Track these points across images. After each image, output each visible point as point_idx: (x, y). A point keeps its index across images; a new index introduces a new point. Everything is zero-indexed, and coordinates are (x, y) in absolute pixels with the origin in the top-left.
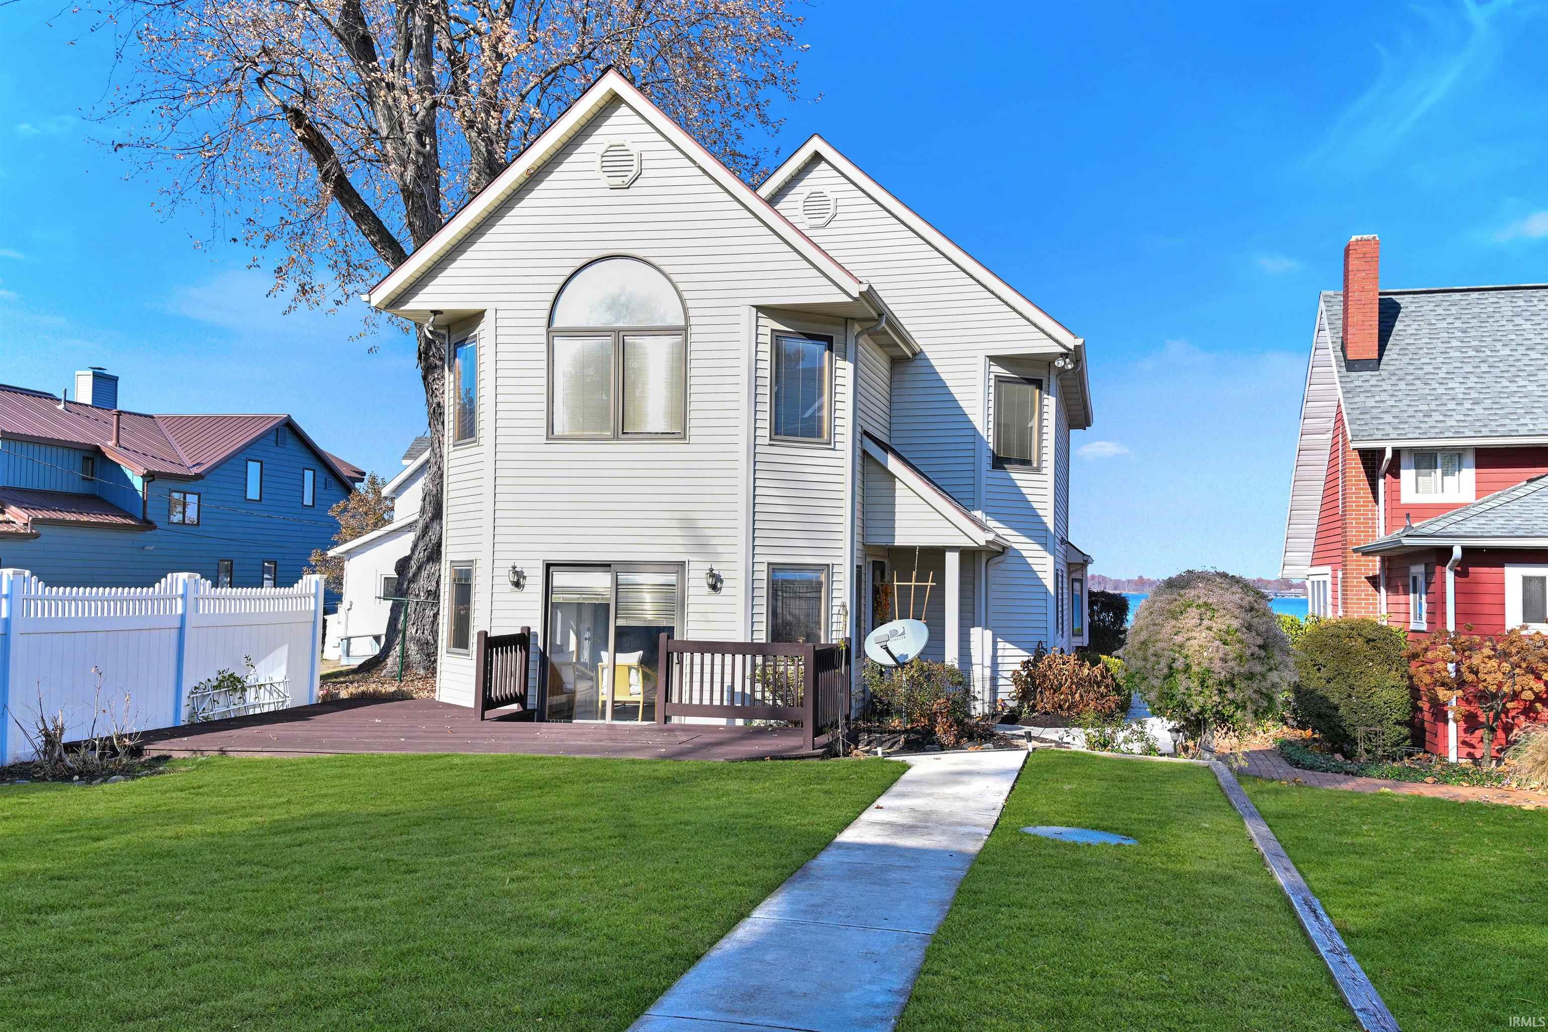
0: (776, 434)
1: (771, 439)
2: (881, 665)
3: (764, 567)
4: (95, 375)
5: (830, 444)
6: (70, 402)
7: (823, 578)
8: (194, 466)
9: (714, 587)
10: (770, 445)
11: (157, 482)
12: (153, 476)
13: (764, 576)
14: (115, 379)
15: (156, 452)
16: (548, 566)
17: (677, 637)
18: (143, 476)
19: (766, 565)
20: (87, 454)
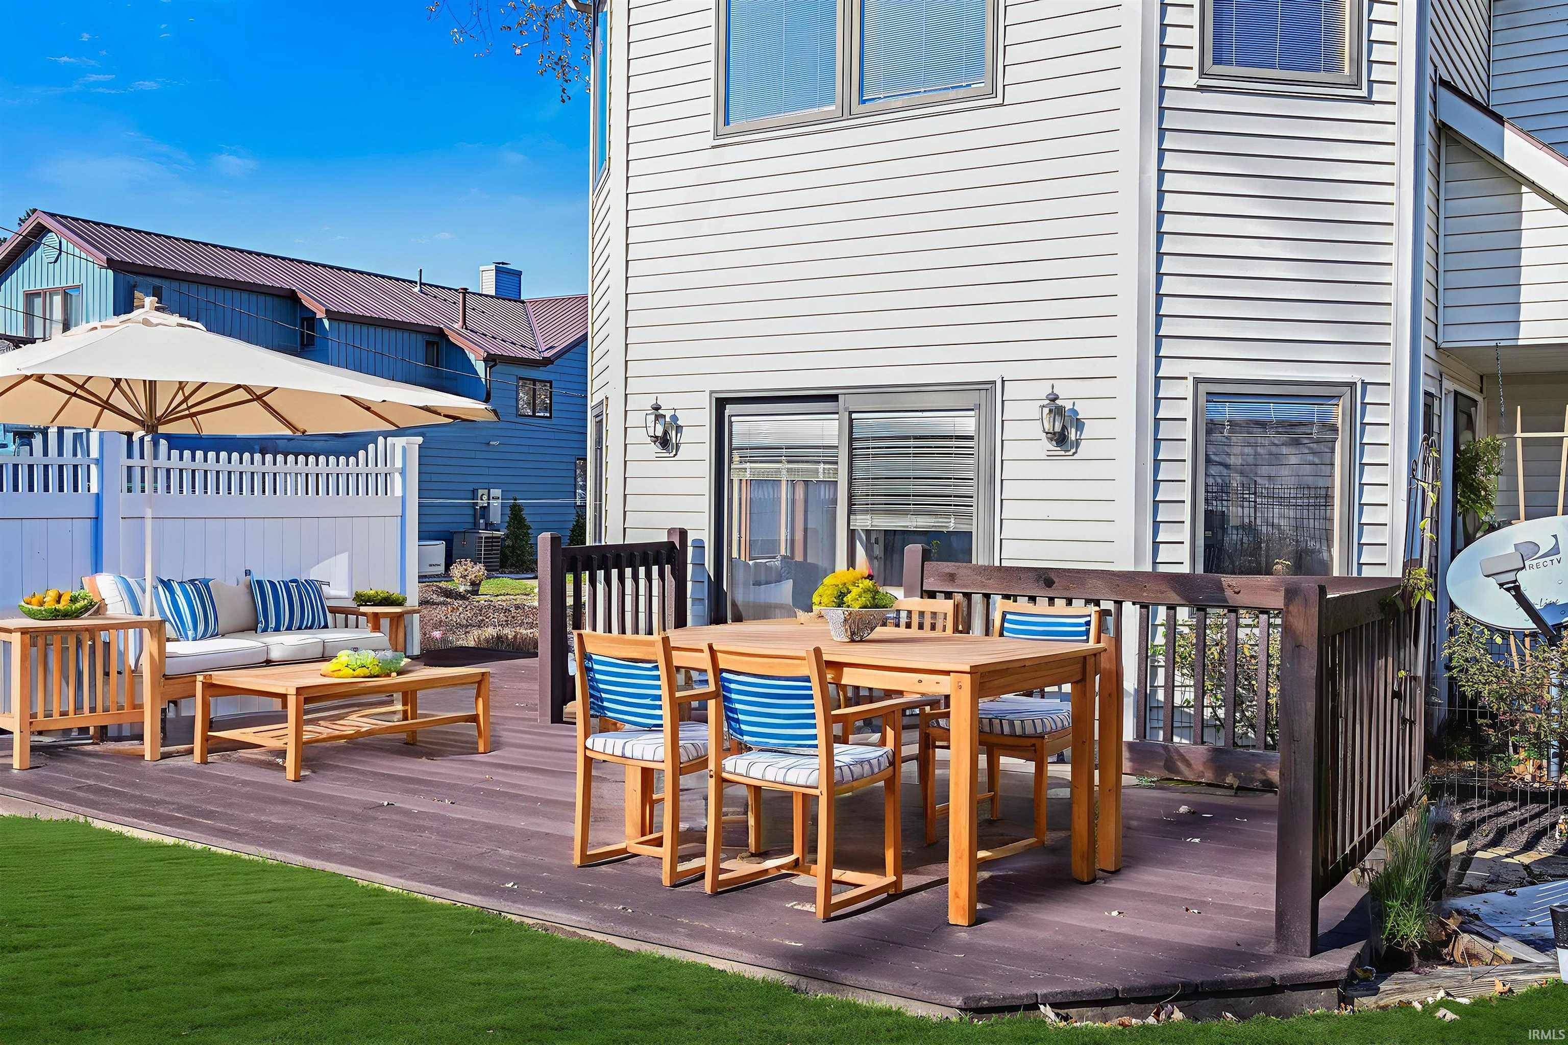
0: (1217, 61)
1: (1202, 74)
2: (1493, 630)
3: (1186, 389)
4: (499, 271)
5: (1357, 85)
6: (425, 284)
7: (1338, 414)
8: (547, 350)
9: (1060, 439)
10: (1201, 89)
11: (499, 367)
12: (494, 360)
13: (1186, 410)
14: (519, 274)
15: (505, 334)
16: (721, 404)
17: (979, 558)
18: (485, 360)
19: (1190, 381)
20: (431, 339)
